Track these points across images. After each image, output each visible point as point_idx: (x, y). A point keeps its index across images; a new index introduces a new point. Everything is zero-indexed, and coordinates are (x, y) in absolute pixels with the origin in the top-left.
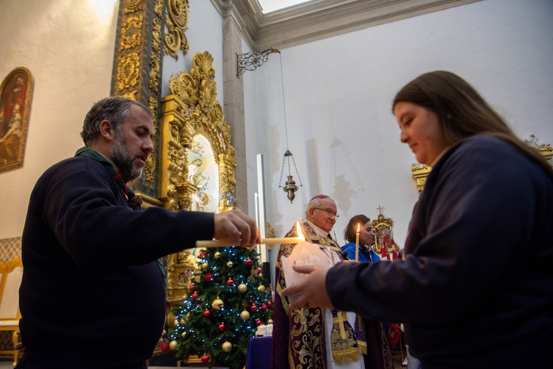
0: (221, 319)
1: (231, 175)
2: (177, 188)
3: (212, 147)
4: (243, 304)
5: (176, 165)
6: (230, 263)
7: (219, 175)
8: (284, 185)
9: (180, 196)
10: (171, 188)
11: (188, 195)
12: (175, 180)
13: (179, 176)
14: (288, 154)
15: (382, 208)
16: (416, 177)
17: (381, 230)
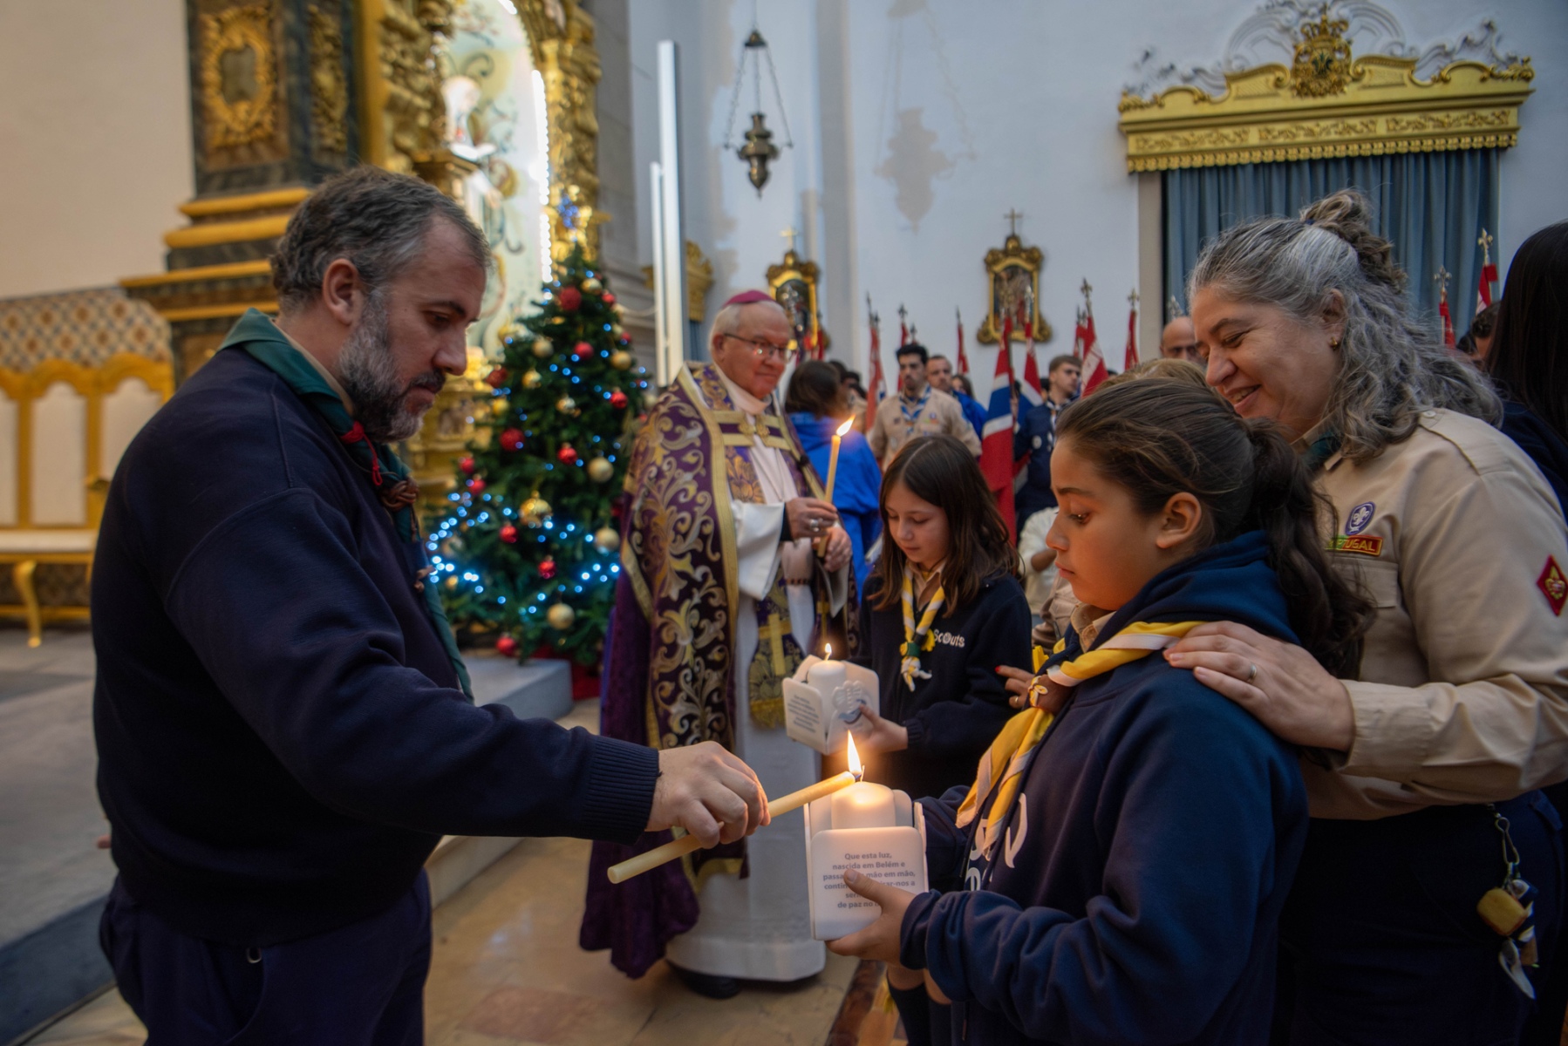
0: (546, 548)
1: (582, 107)
2: (417, 166)
3: (523, 20)
4: (602, 513)
5: (407, 95)
6: (567, 403)
7: (548, 109)
8: (739, 141)
10: (398, 165)
11: (451, 187)
12: (408, 141)
13: (423, 129)
14: (755, 42)
15: (1020, 216)
16: (1128, 130)
17: (1010, 278)
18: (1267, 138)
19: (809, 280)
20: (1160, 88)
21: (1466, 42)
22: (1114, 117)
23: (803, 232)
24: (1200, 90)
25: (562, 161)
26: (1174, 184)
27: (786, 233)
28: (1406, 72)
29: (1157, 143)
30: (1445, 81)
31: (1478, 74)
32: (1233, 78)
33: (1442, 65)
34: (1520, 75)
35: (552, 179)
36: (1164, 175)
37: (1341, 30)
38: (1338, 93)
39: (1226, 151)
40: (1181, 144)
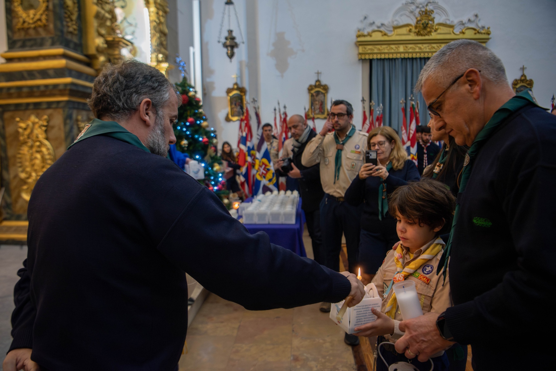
1: (163, 23)
2: (107, 42)
5: (103, 12)
6: (185, 142)
7: (150, 23)
8: (223, 40)
9: (110, 51)
10: (99, 41)
11: (120, 51)
12: (103, 31)
13: (108, 27)
14: (229, 2)
15: (320, 73)
16: (359, 44)
17: (317, 96)
18: (406, 49)
19: (242, 94)
20: (369, 30)
21: (469, 20)
22: (354, 39)
23: (241, 76)
24: (384, 31)
25: (156, 44)
26: (374, 64)
27: (234, 76)
28: (451, 29)
29: (369, 49)
30: (463, 33)
31: (474, 32)
32: (396, 28)
33: (462, 28)
34: (487, 33)
35: (152, 51)
36: (371, 61)
37: (432, 13)
38: (430, 35)
39: (392, 53)
40: (377, 50)
